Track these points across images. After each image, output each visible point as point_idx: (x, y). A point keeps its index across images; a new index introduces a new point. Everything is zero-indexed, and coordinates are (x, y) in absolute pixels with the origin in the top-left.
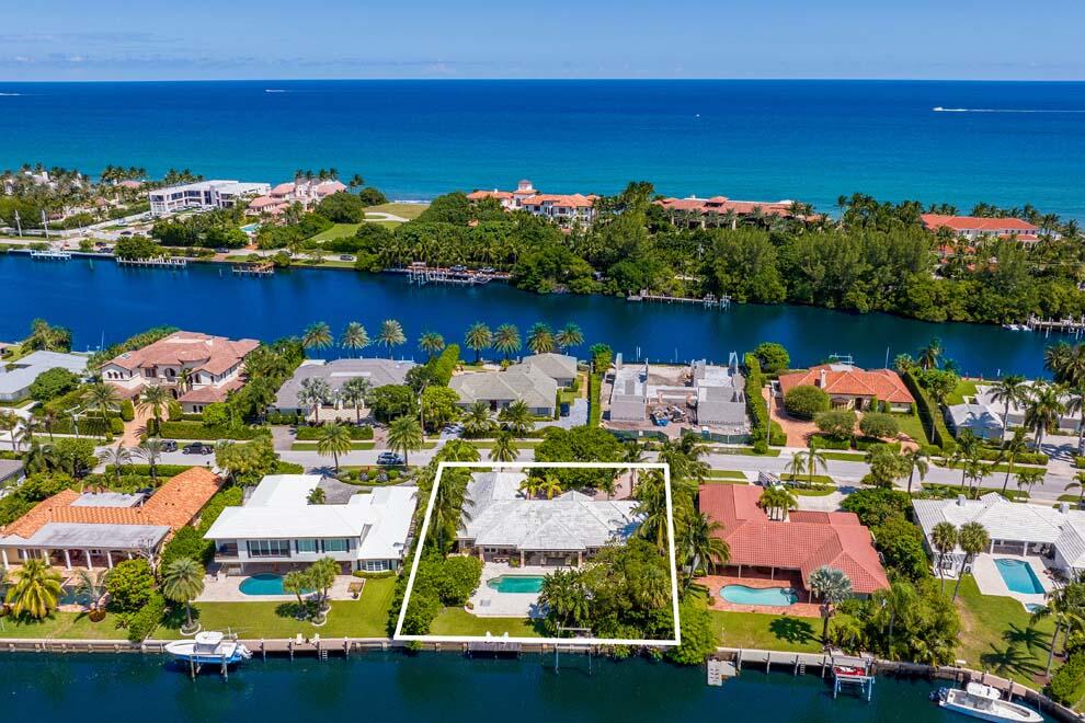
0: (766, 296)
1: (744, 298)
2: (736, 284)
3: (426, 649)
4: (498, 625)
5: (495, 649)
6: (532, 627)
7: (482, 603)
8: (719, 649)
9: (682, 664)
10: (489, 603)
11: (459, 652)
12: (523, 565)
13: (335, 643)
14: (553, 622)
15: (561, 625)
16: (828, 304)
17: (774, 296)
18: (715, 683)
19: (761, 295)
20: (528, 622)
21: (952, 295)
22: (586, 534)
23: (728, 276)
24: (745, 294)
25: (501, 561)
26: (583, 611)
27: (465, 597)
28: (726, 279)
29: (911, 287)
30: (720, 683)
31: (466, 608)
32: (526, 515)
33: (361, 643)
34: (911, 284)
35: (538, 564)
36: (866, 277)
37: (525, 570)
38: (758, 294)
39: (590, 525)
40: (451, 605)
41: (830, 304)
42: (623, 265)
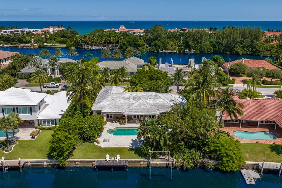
0: (206, 50)
1: (199, 51)
2: (196, 47)
3: (70, 165)
4: (113, 151)
5: (112, 164)
6: (133, 152)
7: (104, 140)
8: (247, 162)
9: (227, 172)
10: (108, 140)
11: (90, 167)
12: (126, 123)
13: (13, 162)
14: (147, 148)
15: (151, 150)
16: (228, 52)
17: (209, 50)
18: (251, 183)
19: (205, 50)
20: (131, 149)
21: (272, 48)
22: (159, 106)
23: (193, 44)
24: (199, 50)
25: (115, 122)
26: (165, 140)
27: (95, 136)
28: (193, 45)
29: (257, 46)
30: (253, 183)
31: (95, 143)
32: (128, 99)
33: (31, 162)
34: (257, 44)
35: (135, 122)
36: (242, 42)
37: (127, 125)
38: (203, 50)
39: (161, 103)
40: (87, 142)
41: (229, 52)
42: (156, 41)
